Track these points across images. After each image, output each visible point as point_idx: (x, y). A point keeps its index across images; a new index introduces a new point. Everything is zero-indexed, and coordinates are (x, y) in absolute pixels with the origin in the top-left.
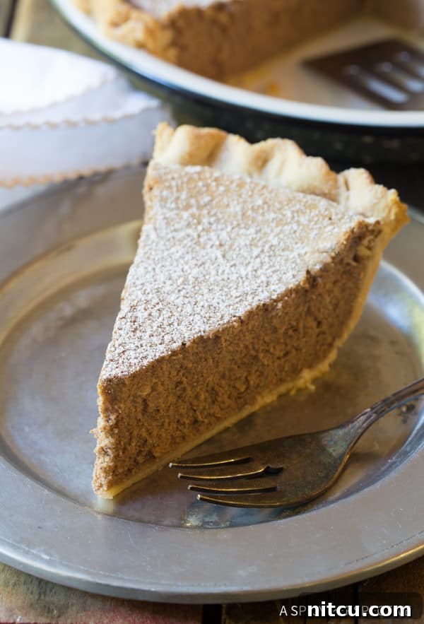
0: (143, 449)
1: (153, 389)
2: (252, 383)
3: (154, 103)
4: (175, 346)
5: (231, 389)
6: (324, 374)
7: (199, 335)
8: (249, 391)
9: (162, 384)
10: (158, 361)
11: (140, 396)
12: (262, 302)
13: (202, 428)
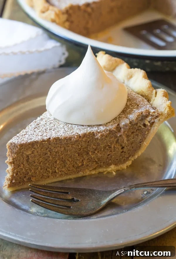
0: (27, 176)
1: (33, 153)
2: (84, 163)
3: (58, 44)
4: (45, 138)
5: (75, 163)
6: (123, 169)
7: (58, 136)
8: (83, 166)
9: (37, 152)
10: (35, 142)
11: (25, 154)
12: (92, 131)
13: (57, 175)
